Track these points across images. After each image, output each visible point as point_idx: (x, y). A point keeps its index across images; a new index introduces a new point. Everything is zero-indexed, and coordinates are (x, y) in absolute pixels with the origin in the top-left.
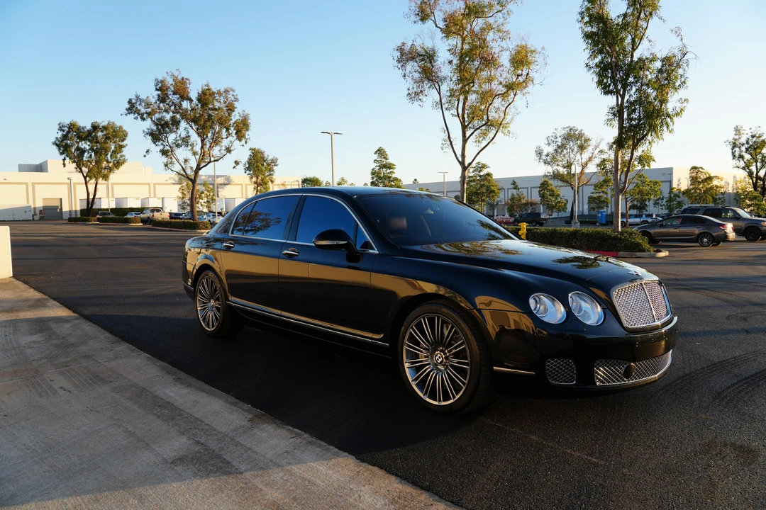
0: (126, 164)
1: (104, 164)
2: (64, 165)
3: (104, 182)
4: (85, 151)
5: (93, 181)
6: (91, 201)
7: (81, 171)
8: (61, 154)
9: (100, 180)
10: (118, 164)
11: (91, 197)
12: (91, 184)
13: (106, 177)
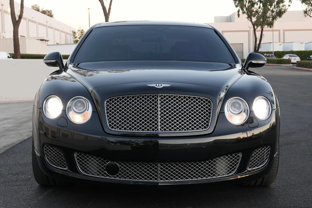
0: (286, 12)
1: (269, 14)
2: (239, 15)
3: (269, 28)
4: (255, 3)
5: (259, 28)
6: (257, 45)
7: (251, 21)
8: (237, 6)
9: (266, 27)
10: (280, 14)
11: (258, 42)
12: (258, 31)
13: (271, 24)
